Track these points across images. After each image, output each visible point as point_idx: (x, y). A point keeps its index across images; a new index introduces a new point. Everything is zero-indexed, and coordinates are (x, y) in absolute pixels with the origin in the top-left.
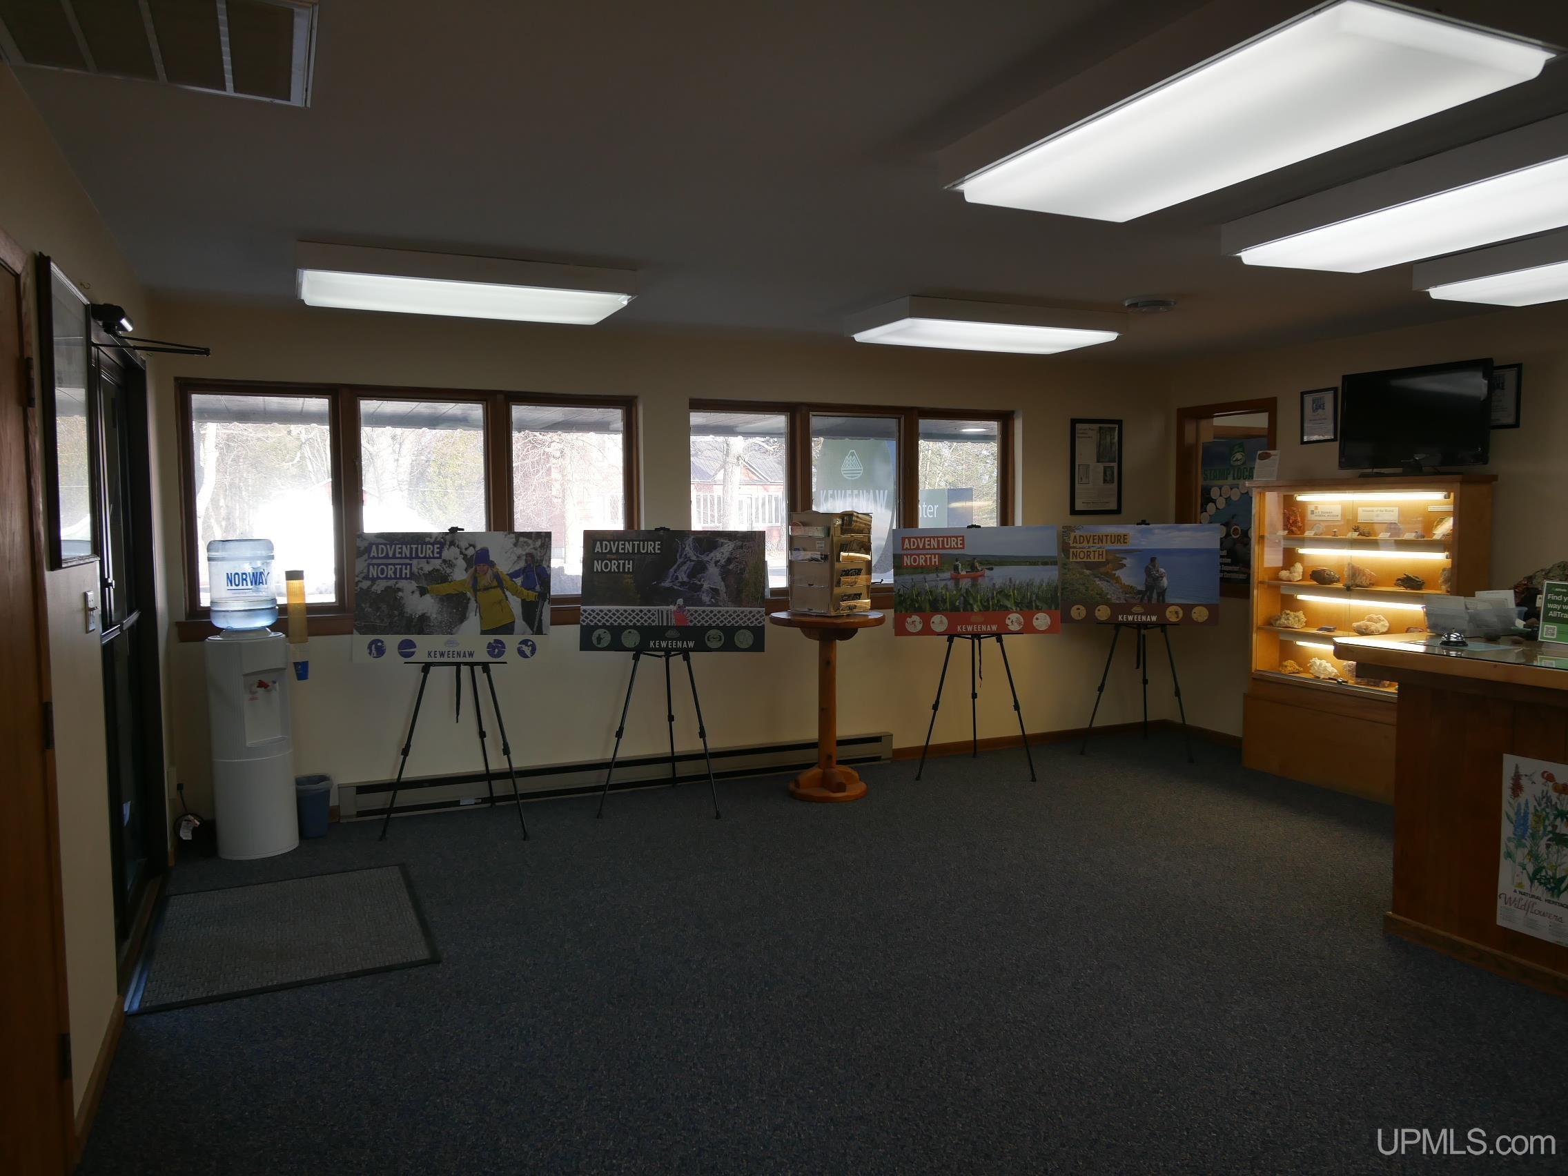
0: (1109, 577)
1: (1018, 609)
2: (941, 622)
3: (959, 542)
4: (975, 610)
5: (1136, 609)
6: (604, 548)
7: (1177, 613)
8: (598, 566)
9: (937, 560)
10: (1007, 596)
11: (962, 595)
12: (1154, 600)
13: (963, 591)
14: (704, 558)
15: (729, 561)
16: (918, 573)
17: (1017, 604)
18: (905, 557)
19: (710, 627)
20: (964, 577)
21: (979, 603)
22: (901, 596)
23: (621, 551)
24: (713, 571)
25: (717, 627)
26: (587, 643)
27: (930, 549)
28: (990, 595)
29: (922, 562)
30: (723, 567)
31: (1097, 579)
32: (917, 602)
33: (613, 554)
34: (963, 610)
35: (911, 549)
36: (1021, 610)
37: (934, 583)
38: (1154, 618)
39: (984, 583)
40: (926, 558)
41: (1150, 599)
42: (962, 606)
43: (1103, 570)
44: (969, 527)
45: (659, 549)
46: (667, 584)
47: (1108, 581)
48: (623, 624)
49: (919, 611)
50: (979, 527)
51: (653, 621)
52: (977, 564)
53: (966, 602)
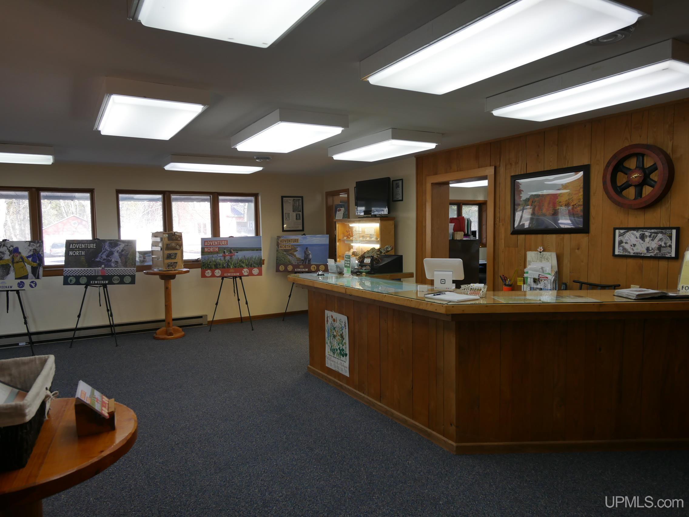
0: (293, 255)
1: (247, 267)
2: (219, 272)
3: (226, 243)
4: (231, 268)
5: (301, 266)
6: (73, 246)
7: (314, 267)
8: (71, 253)
9: (217, 249)
10: (243, 262)
11: (226, 262)
12: (307, 263)
13: (227, 261)
14: (113, 250)
15: (122, 251)
16: (210, 254)
17: (246, 265)
18: (205, 248)
19: (114, 276)
20: (227, 255)
21: (233, 265)
22: (204, 263)
23: (80, 247)
24: (116, 254)
25: (117, 275)
26: (66, 283)
27: (215, 245)
28: (237, 262)
29: (212, 250)
30: (120, 253)
31: (288, 256)
32: (210, 265)
33: (77, 249)
34: (227, 268)
35: (208, 245)
36: (248, 267)
37: (216, 258)
38: (307, 270)
39: (234, 258)
40: (213, 249)
41: (306, 263)
42: (226, 266)
43: (290, 252)
44: (229, 237)
45: (95, 247)
46: (98, 260)
47: (292, 256)
48: (80, 275)
49: (210, 268)
50: (233, 237)
51: (92, 274)
52: (232, 251)
53: (228, 265)
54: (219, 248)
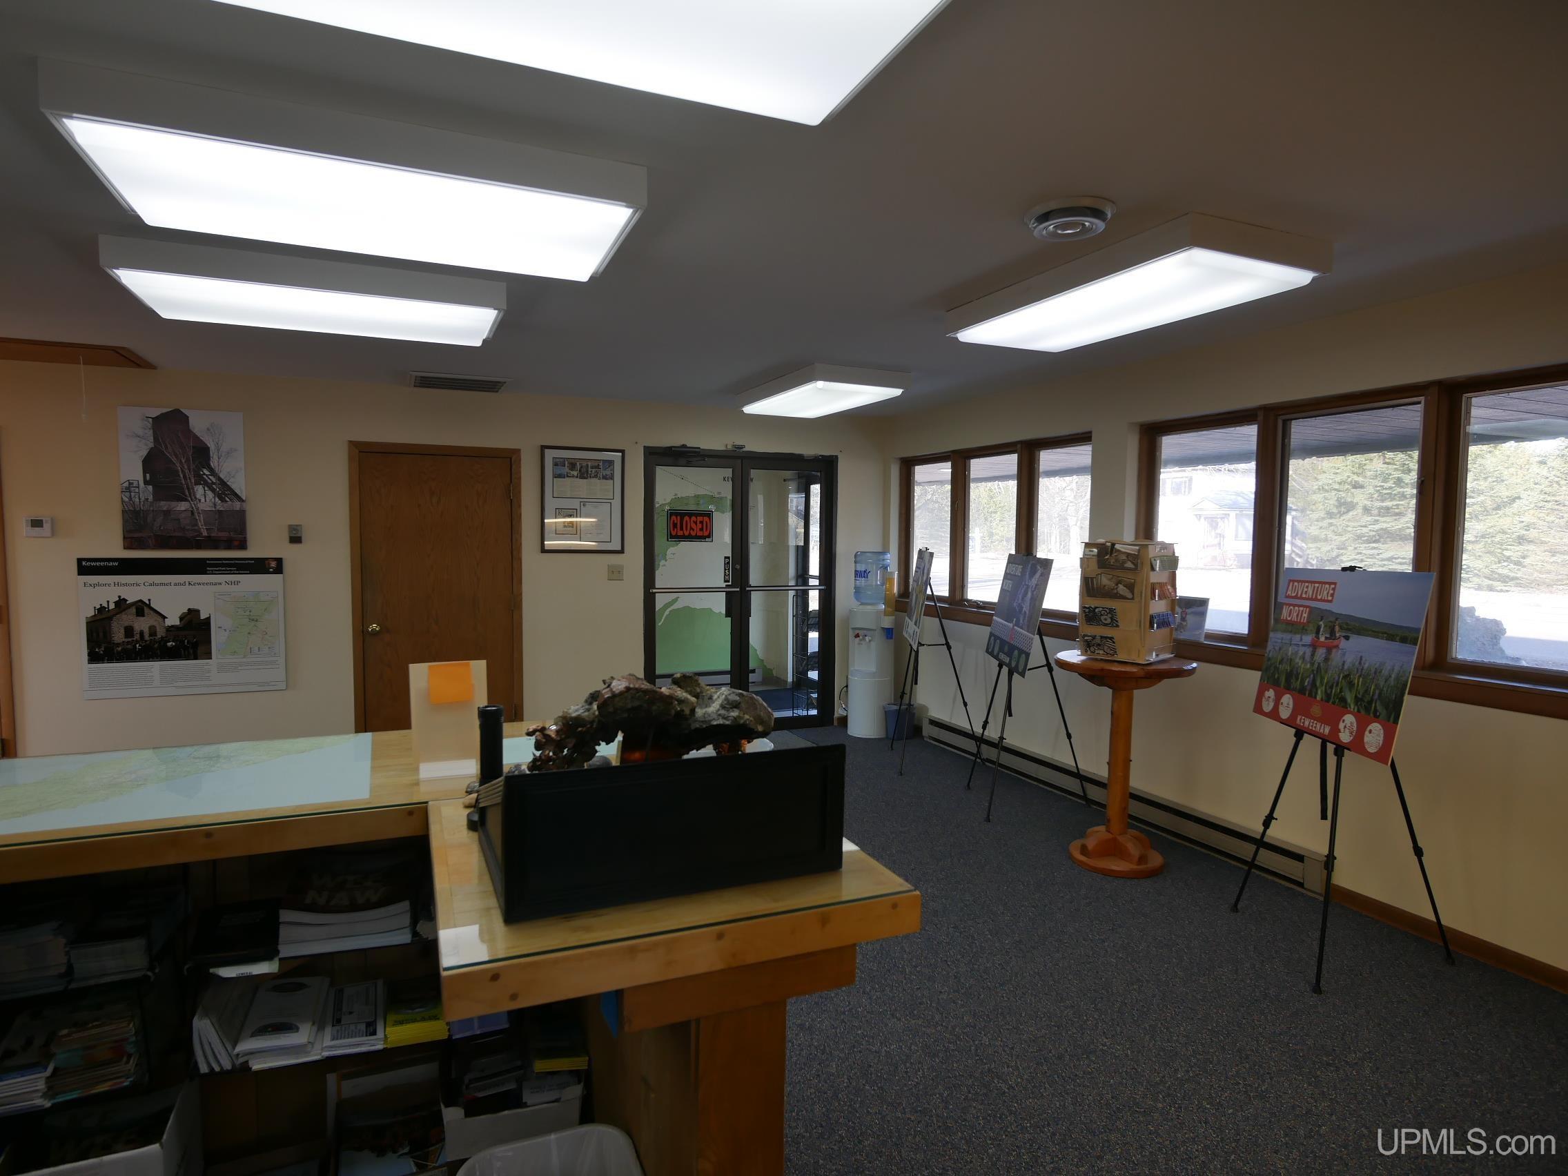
1: (1356, 710)
2: (1288, 705)
3: (1331, 592)
4: (1319, 699)
9: (1306, 615)
10: (1351, 685)
11: (1313, 671)
13: (1316, 666)
16: (1288, 632)
17: (1355, 700)
18: (1284, 607)
20: (1322, 645)
21: (1324, 688)
22: (1269, 659)
23: (1012, 572)
27: (1306, 599)
28: (1336, 679)
29: (1295, 616)
33: (1010, 574)
34: (1309, 695)
36: (1359, 711)
40: (1299, 611)
42: (1309, 687)
44: (1344, 569)
52: (1337, 628)
53: (1314, 683)
54: (1312, 610)
